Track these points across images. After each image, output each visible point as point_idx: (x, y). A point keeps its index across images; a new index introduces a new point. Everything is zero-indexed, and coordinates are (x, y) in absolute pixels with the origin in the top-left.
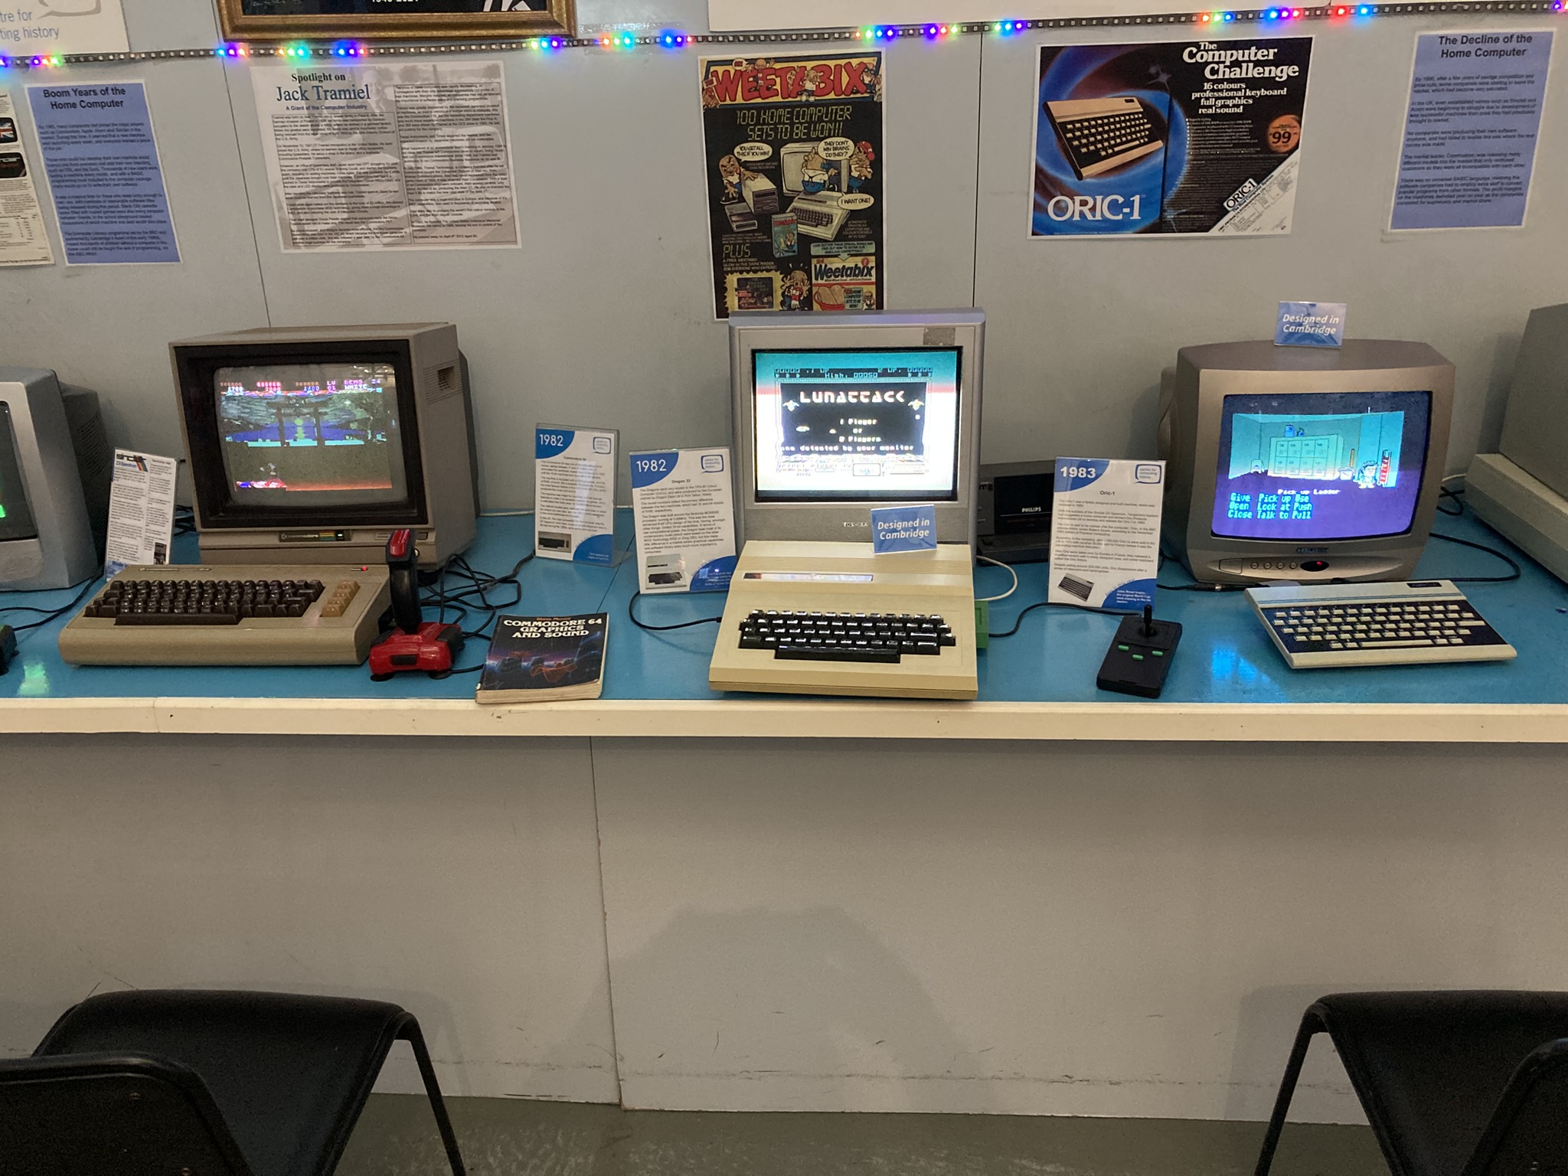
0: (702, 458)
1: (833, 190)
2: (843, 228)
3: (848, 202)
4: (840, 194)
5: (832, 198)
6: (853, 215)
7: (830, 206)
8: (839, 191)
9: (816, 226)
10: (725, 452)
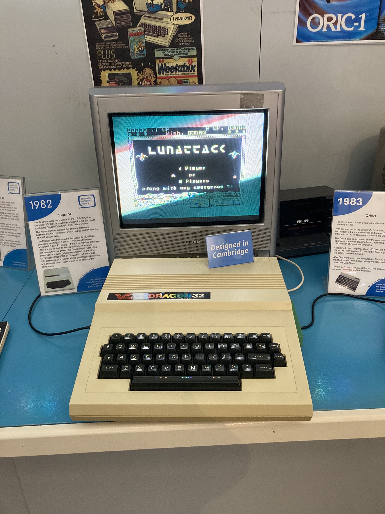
0: (79, 197)
1: (167, 10)
2: (175, 38)
3: (177, 19)
4: (172, 14)
5: (167, 16)
6: (181, 28)
7: (166, 22)
8: (172, 11)
9: (157, 37)
10: (96, 192)
